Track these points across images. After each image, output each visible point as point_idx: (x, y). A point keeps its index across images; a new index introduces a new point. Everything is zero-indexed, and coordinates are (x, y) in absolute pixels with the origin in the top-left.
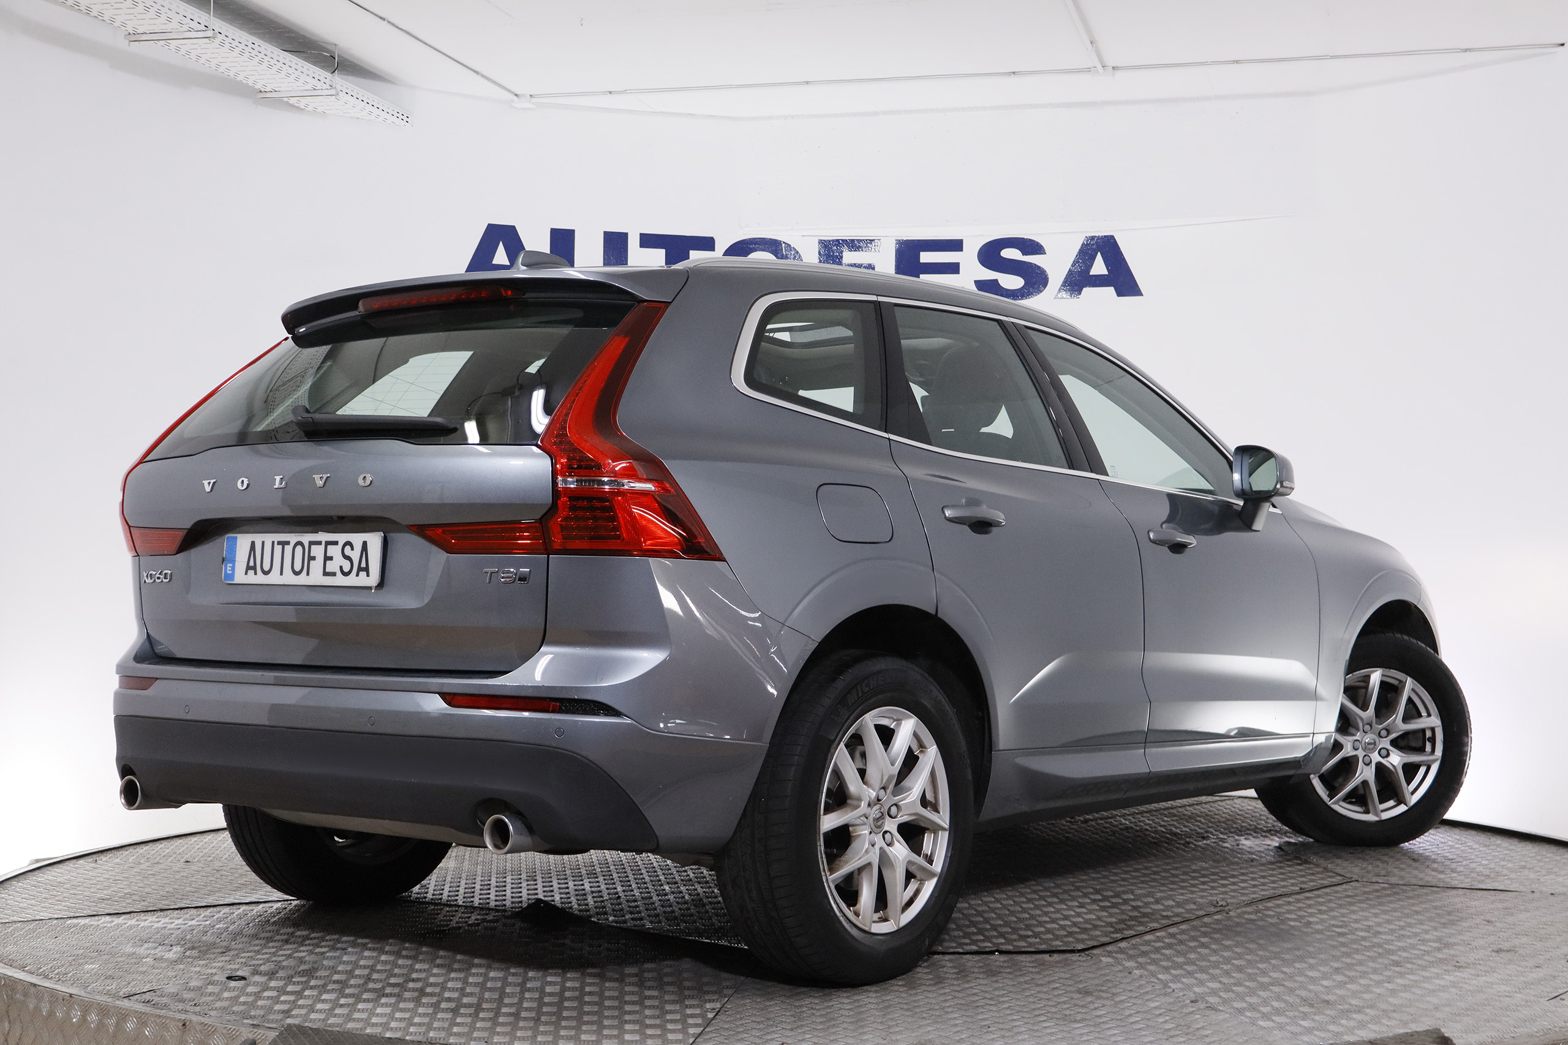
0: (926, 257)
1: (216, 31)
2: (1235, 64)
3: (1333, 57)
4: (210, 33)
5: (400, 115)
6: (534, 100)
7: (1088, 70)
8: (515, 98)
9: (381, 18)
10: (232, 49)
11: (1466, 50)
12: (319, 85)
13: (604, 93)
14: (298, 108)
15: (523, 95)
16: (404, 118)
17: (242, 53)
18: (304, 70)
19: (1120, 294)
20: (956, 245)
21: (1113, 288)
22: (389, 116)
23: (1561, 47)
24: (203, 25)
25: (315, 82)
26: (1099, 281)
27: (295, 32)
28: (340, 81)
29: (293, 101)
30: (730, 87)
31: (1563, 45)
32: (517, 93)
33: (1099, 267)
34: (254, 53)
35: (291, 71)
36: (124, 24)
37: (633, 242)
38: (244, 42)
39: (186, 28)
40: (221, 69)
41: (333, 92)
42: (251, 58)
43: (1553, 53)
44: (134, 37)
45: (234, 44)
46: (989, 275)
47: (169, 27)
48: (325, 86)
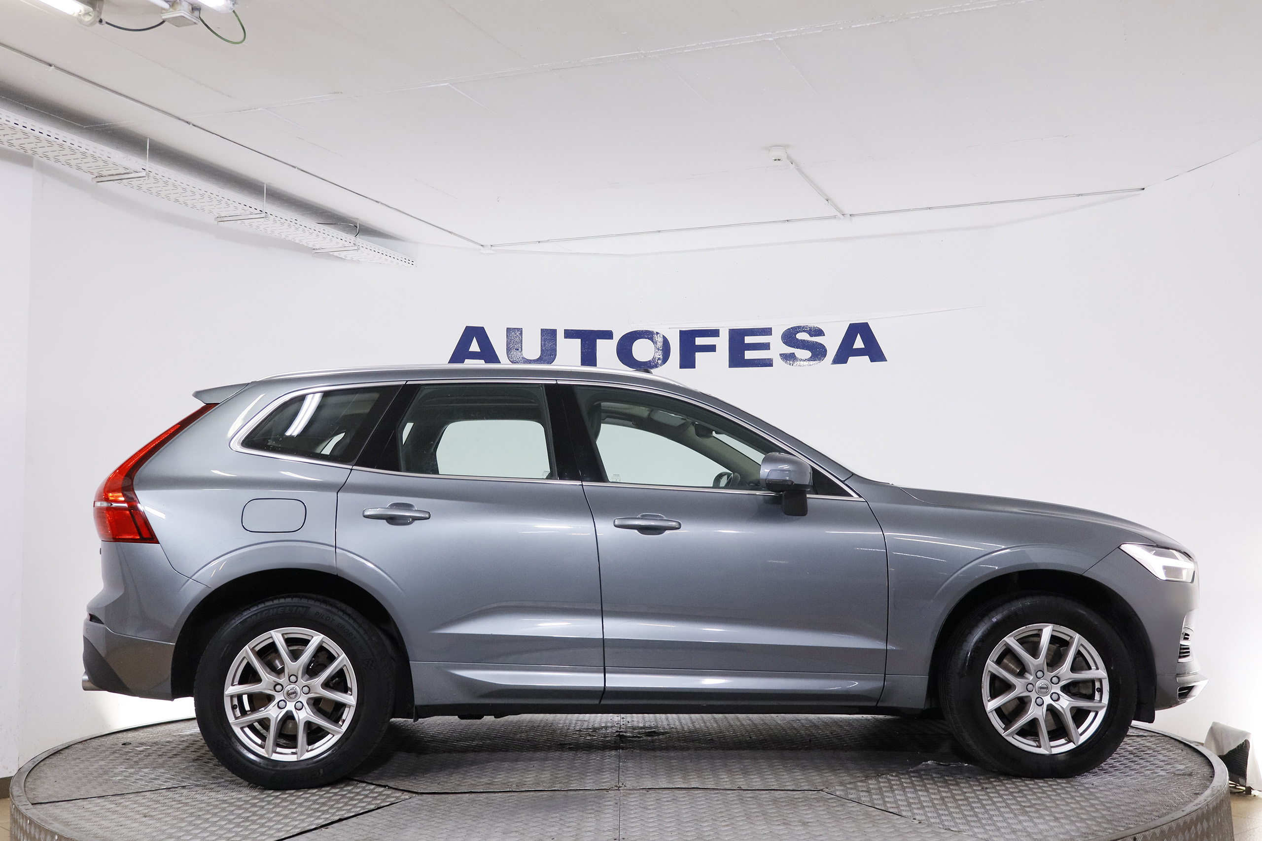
0: (748, 340)
1: (269, 213)
2: (929, 210)
3: (992, 203)
4: (263, 215)
5: (407, 261)
6: (493, 248)
7: (835, 217)
8: (481, 247)
9: (377, 202)
10: (282, 224)
11: (1079, 195)
12: (347, 244)
13: (535, 242)
14: (341, 258)
15: (486, 245)
16: (410, 262)
17: (289, 226)
18: (335, 235)
19: (872, 360)
20: (767, 332)
21: (868, 356)
22: (399, 261)
23: (1143, 191)
24: (258, 210)
25: (343, 242)
26: (859, 353)
27: (329, 212)
28: (361, 240)
29: (336, 254)
30: (612, 236)
31: (1144, 189)
32: (482, 244)
33: (859, 343)
34: (297, 226)
35: (325, 236)
36: (211, 212)
37: (560, 335)
38: (289, 220)
39: (248, 212)
40: (283, 237)
41: (356, 248)
42: (297, 229)
43: (1137, 195)
44: (220, 219)
45: (282, 221)
46: (789, 350)
47: (239, 212)
48: (350, 245)
